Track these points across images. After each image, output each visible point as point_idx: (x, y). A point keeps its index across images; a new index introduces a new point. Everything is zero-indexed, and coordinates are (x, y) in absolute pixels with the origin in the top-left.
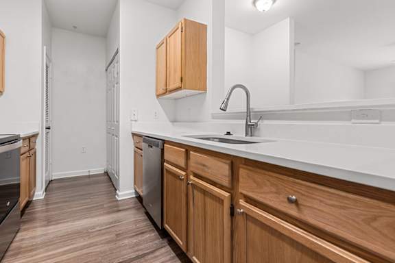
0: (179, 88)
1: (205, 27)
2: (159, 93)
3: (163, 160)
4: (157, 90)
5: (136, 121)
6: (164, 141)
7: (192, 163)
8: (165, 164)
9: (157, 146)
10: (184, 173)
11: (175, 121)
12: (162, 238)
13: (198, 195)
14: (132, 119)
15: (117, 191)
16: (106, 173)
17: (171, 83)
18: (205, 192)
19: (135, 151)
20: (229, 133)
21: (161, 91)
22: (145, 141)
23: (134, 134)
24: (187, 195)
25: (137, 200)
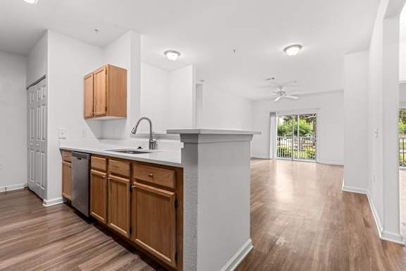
0: (104, 115)
1: (125, 71)
2: (86, 116)
3: (90, 167)
4: (85, 113)
5: (64, 138)
6: (91, 155)
7: (110, 167)
8: (92, 170)
9: (85, 158)
10: (105, 174)
11: (102, 139)
12: (89, 223)
13: (114, 185)
14: (61, 137)
15: (45, 200)
16: (27, 188)
17: (98, 109)
18: (118, 182)
19: (63, 164)
20: (140, 148)
21: (89, 115)
22: (74, 155)
23: (62, 150)
24: (107, 187)
25: (65, 205)
